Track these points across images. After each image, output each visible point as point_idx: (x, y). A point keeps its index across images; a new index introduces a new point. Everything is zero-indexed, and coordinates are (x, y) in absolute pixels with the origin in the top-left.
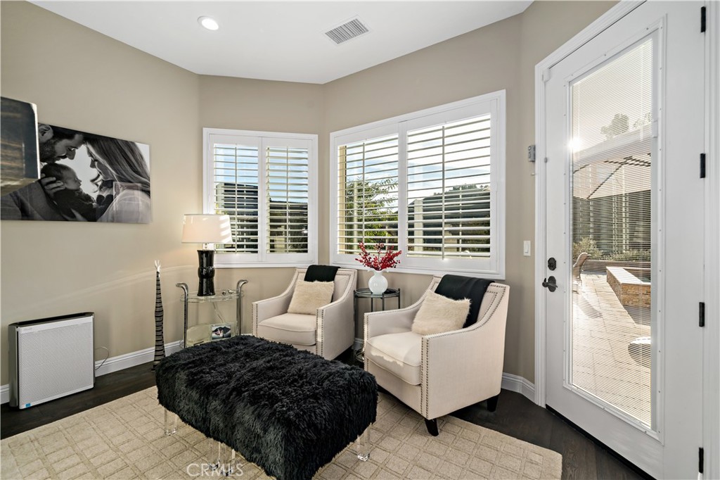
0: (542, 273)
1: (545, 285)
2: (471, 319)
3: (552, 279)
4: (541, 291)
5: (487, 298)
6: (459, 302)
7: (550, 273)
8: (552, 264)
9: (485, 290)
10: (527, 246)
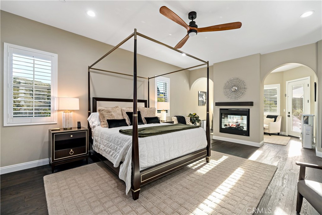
0: (287, 114)
1: (288, 116)
2: (275, 121)
3: (289, 115)
4: (287, 117)
5: (277, 118)
6: (272, 119)
7: (289, 114)
8: (289, 113)
9: (277, 117)
10: (284, 110)
